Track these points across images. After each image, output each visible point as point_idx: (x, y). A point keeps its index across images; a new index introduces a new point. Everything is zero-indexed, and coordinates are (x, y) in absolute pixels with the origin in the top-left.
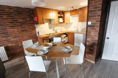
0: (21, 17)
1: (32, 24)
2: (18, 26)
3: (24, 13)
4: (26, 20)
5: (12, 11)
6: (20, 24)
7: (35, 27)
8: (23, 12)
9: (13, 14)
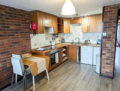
0: (14, 22)
1: (26, 32)
2: (9, 35)
3: (18, 17)
4: (20, 28)
5: (3, 13)
6: (12, 33)
7: (30, 37)
8: (17, 15)
9: (4, 17)
